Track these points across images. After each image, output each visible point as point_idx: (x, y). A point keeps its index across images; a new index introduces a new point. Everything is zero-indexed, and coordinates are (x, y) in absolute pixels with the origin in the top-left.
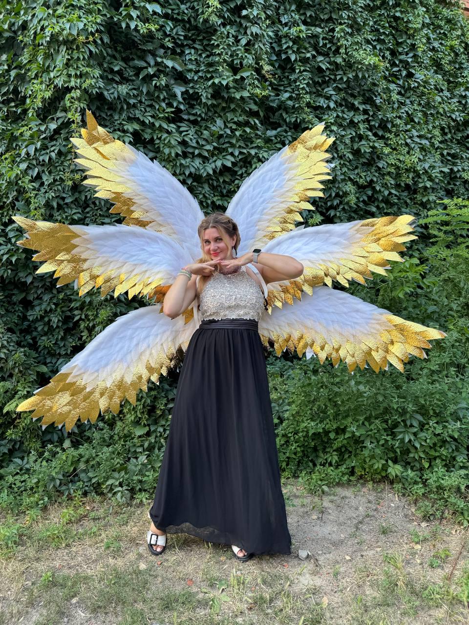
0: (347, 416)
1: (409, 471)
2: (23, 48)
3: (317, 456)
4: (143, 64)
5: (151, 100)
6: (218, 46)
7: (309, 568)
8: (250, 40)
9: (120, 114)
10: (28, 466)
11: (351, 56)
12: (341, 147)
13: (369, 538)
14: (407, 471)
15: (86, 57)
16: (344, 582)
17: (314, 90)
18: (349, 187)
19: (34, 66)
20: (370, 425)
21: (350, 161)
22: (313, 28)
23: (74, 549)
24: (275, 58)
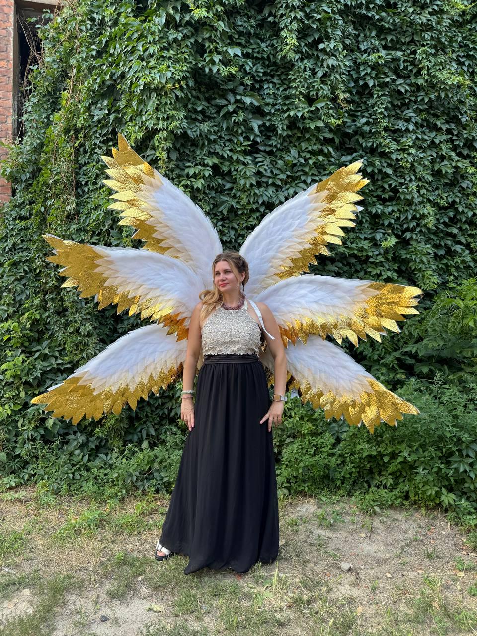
0: (403, 441)
1: (463, 501)
2: (121, 95)
3: (372, 478)
4: (224, 102)
5: (230, 135)
6: (295, 79)
7: (350, 579)
8: (327, 72)
9: (202, 149)
10: (111, 462)
11: (434, 77)
12: (419, 169)
13: (413, 560)
14: (460, 500)
15: (173, 102)
16: (380, 596)
17: (393, 113)
18: (428, 209)
19: (129, 110)
20: (424, 452)
21: (429, 183)
22: (393, 52)
23: (144, 537)
24: (353, 85)
